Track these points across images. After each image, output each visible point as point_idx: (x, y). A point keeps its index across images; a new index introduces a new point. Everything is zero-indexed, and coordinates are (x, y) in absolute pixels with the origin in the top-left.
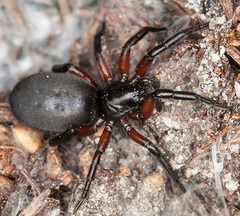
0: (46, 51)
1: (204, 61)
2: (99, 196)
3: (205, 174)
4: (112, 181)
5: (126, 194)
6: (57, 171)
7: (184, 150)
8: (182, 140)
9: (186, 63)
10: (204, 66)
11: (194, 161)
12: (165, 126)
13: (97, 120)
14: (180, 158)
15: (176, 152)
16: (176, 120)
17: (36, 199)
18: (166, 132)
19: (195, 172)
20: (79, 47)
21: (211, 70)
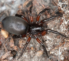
0: (11, 6)
1: (63, 24)
2: (25, 56)
3: (55, 54)
4: (29, 52)
5: (32, 56)
6: (13, 45)
7: (51, 46)
8: (51, 43)
9: (56, 21)
10: (63, 25)
11: (53, 50)
12: (47, 39)
13: (27, 33)
14: (49, 48)
15: (48, 46)
16: (50, 37)
17: (6, 53)
18: (46, 40)
19: (52, 53)
20: (21, 7)
21: (64, 26)
